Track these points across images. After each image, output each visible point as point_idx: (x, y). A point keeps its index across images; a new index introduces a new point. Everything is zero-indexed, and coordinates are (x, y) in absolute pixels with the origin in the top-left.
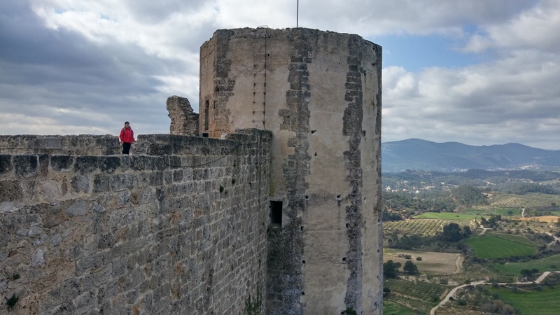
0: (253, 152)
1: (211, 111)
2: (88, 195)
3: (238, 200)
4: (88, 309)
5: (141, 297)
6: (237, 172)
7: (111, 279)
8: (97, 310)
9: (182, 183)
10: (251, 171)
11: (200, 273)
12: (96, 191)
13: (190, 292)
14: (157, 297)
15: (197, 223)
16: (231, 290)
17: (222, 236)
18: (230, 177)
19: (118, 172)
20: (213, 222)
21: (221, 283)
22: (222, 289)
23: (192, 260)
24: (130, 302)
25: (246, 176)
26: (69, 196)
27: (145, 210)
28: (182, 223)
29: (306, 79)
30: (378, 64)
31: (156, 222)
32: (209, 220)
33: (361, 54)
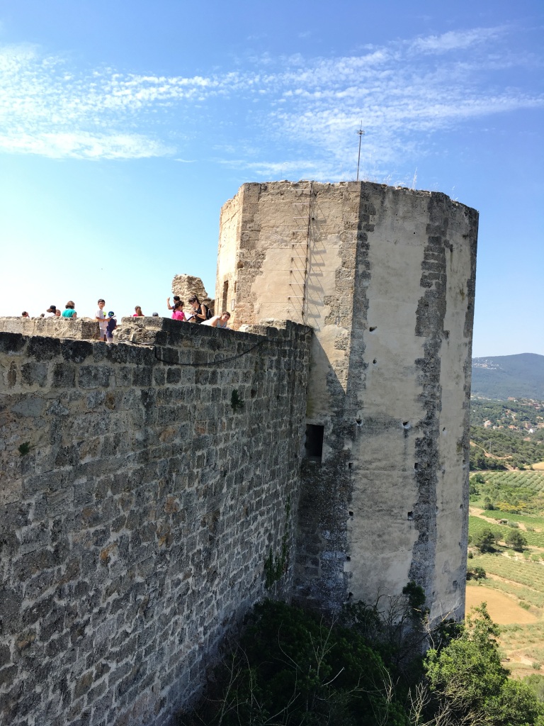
0: (284, 353)
1: (232, 295)
2: (46, 390)
3: (259, 418)
4: (37, 547)
5: (114, 537)
6: (258, 378)
7: (71, 509)
8: (50, 548)
9: (179, 386)
10: (280, 379)
11: (200, 514)
12: (56, 385)
13: (184, 540)
14: (136, 540)
15: (198, 444)
16: (245, 544)
17: (235, 466)
18: (248, 385)
19: (88, 362)
20: (222, 445)
21: (230, 533)
22: (230, 540)
23: (190, 495)
24: (96, 544)
25: (273, 385)
26: (18, 389)
27: (125, 420)
28: (177, 441)
29: (365, 254)
30: (472, 236)
31: (139, 436)
32: (216, 442)
33: (446, 221)
